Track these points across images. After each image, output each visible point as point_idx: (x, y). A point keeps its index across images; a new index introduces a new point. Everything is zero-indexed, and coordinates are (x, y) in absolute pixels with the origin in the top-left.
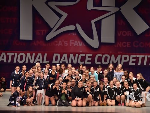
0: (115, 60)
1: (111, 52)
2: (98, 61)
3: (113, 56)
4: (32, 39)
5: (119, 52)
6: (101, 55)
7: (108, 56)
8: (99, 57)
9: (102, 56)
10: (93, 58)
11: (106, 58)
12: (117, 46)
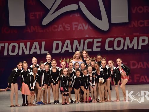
0: (131, 43)
1: (125, 34)
2: (109, 47)
3: (128, 39)
4: (25, 25)
5: (135, 34)
6: (112, 39)
7: (122, 40)
8: (110, 42)
9: (114, 40)
10: (103, 43)
11: (119, 42)
12: (132, 26)
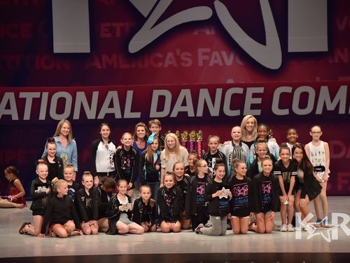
0: (332, 99)
1: (318, 79)
2: (281, 107)
3: (324, 91)
4: (89, 51)
5: (341, 79)
6: (288, 89)
7: (311, 92)
8: (283, 95)
9: (293, 91)
10: (267, 98)
11: (304, 96)
12: (337, 61)
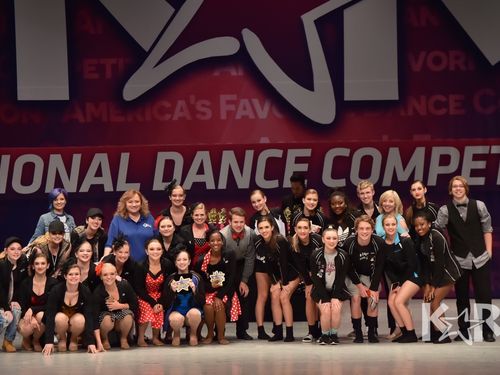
0: (404, 166)
1: (385, 138)
2: (335, 176)
3: (394, 154)
5: (416, 138)
6: (345, 152)
7: (376, 155)
8: (337, 160)
9: (352, 154)
11: (367, 162)
12: (410, 113)
